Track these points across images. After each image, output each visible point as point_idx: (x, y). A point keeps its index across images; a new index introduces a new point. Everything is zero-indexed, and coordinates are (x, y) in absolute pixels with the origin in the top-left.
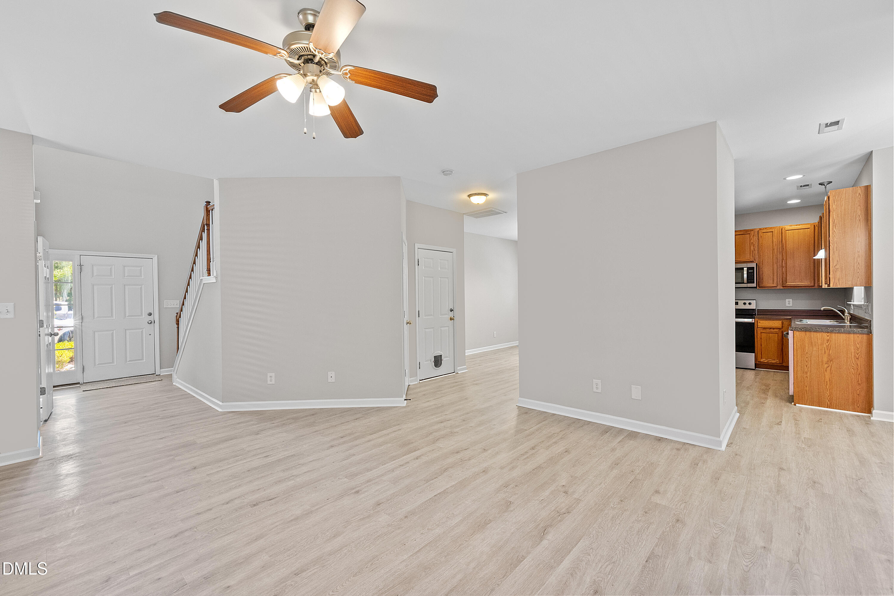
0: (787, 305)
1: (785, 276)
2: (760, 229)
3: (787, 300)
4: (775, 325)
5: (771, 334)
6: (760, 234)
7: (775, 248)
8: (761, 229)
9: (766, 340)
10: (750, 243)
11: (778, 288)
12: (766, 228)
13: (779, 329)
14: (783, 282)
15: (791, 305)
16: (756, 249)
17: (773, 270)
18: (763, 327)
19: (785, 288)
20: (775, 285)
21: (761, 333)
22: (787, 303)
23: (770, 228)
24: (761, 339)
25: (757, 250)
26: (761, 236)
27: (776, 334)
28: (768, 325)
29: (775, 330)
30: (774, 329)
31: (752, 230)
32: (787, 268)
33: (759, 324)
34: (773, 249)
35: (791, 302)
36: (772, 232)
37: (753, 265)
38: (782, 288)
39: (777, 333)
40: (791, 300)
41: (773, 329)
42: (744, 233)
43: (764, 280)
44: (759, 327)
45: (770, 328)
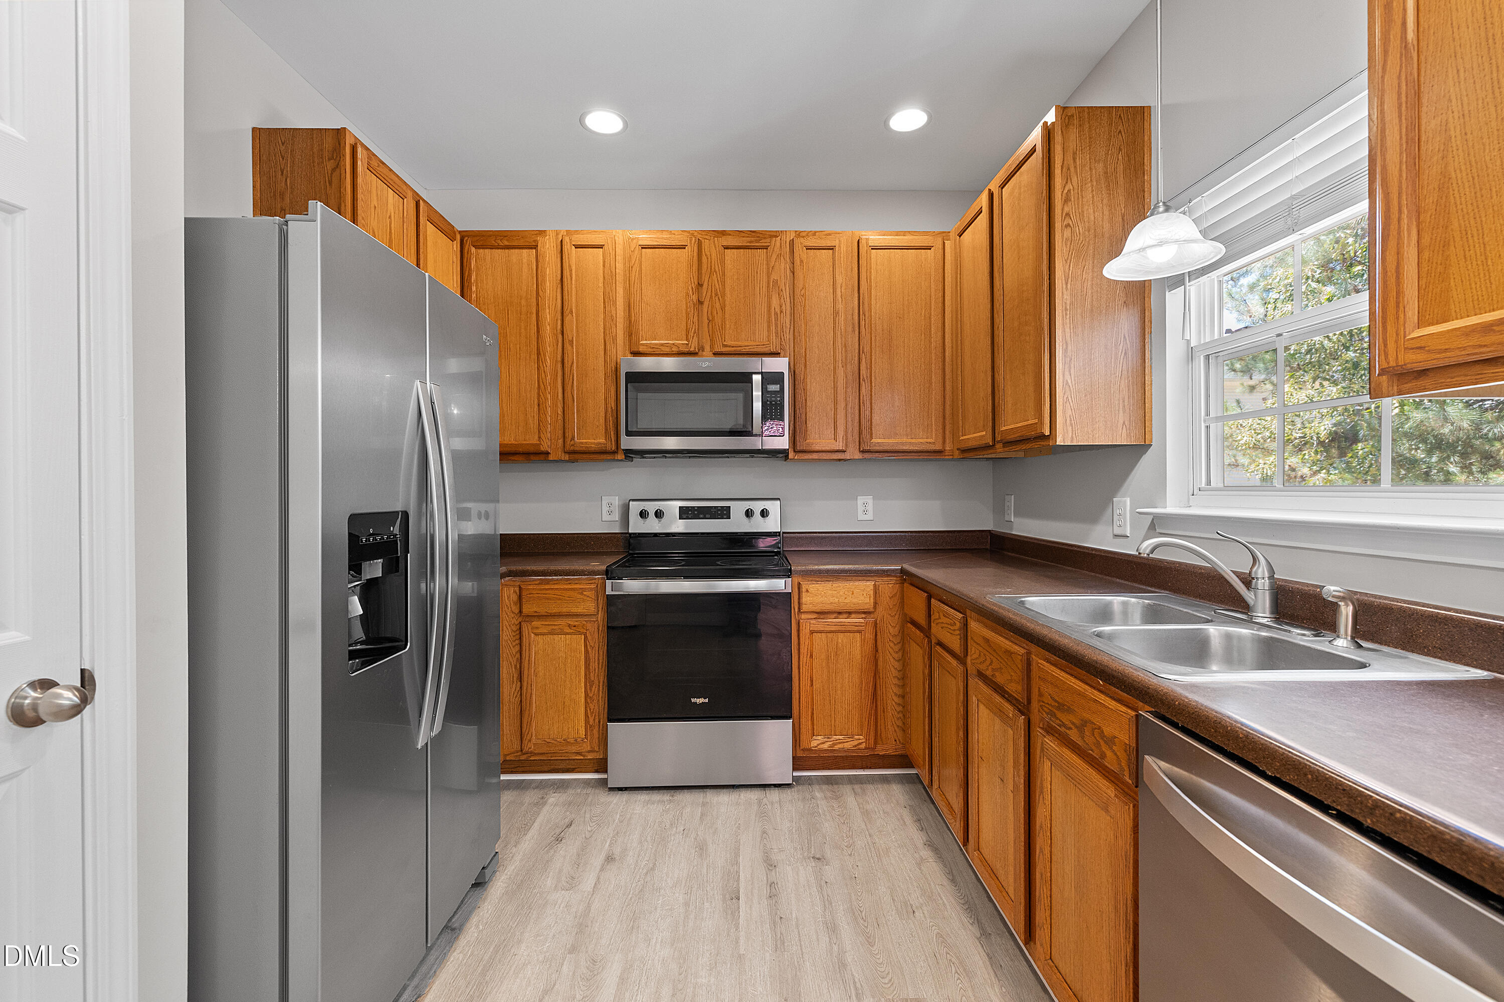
0: (861, 516)
1: (868, 413)
2: (799, 234)
3: (861, 500)
4: (855, 601)
5: (841, 635)
6: (800, 252)
7: (840, 306)
8: (801, 234)
9: (828, 658)
10: (769, 283)
11: (847, 456)
12: (815, 233)
13: (864, 613)
14: (860, 433)
15: (870, 516)
16: (787, 308)
17: (835, 388)
18: (818, 608)
19: (867, 455)
20: (840, 446)
21: (812, 632)
22: (860, 508)
23: (827, 235)
24: (811, 656)
25: (788, 313)
26: (802, 261)
27: (858, 635)
28: (832, 600)
29: (854, 620)
30: (849, 613)
31: (774, 235)
32: (873, 384)
33: (805, 598)
34: (836, 313)
35: (870, 507)
36: (831, 248)
37: (779, 365)
38: (858, 456)
39: (859, 632)
40: (869, 500)
41: (847, 615)
42: (750, 242)
43: (809, 424)
44: (804, 608)
45: (840, 613)
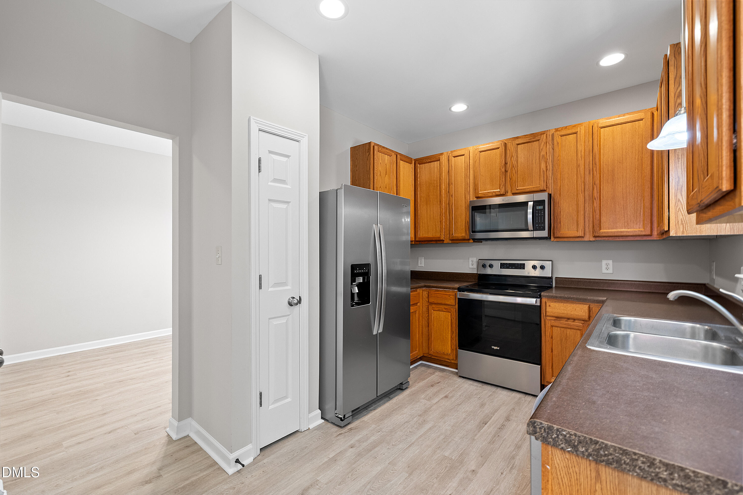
0: (604, 271)
1: (598, 216)
2: (557, 130)
3: (604, 262)
4: (576, 313)
5: (569, 330)
6: (557, 139)
7: (582, 163)
8: (558, 130)
9: (561, 340)
10: (540, 157)
11: (586, 239)
12: (566, 127)
13: (583, 321)
14: (593, 227)
15: (610, 271)
16: (550, 167)
17: (577, 205)
18: (556, 315)
19: (597, 239)
20: (580, 234)
21: (552, 326)
22: (604, 266)
23: (573, 127)
24: (552, 338)
25: (551, 169)
26: (558, 143)
27: (579, 332)
28: (563, 312)
29: (577, 323)
30: (574, 320)
31: (542, 133)
32: (602, 201)
33: (548, 309)
34: (578, 166)
35: (611, 267)
36: (576, 133)
37: (544, 196)
38: (592, 239)
39: (580, 330)
40: (610, 262)
41: (573, 321)
42: (531, 139)
43: (562, 224)
44: (548, 314)
45: (569, 319)
